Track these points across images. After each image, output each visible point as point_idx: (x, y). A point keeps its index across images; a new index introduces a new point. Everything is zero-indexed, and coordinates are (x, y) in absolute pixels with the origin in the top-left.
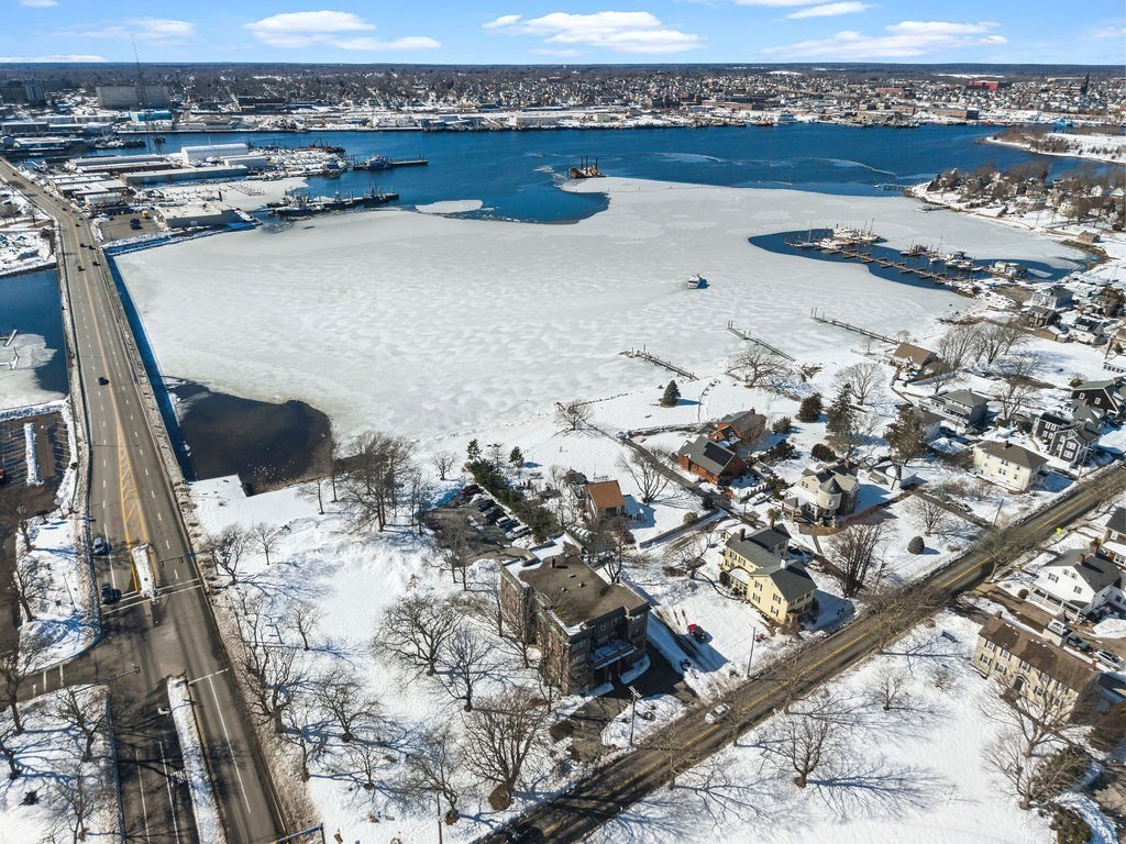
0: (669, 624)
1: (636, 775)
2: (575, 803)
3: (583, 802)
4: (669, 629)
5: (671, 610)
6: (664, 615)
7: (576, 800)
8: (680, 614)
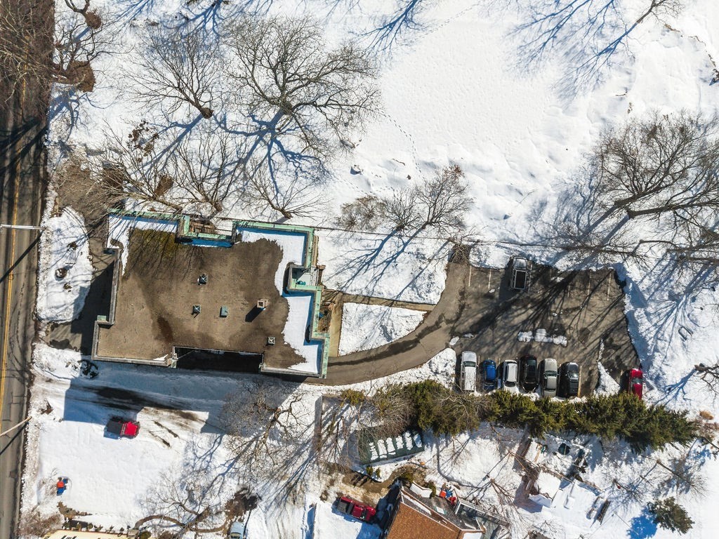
0: (165, 413)
1: (16, 208)
2: (32, 134)
3: (27, 141)
4: (159, 406)
5: (184, 434)
6: (183, 421)
7: (33, 136)
8: (169, 438)
